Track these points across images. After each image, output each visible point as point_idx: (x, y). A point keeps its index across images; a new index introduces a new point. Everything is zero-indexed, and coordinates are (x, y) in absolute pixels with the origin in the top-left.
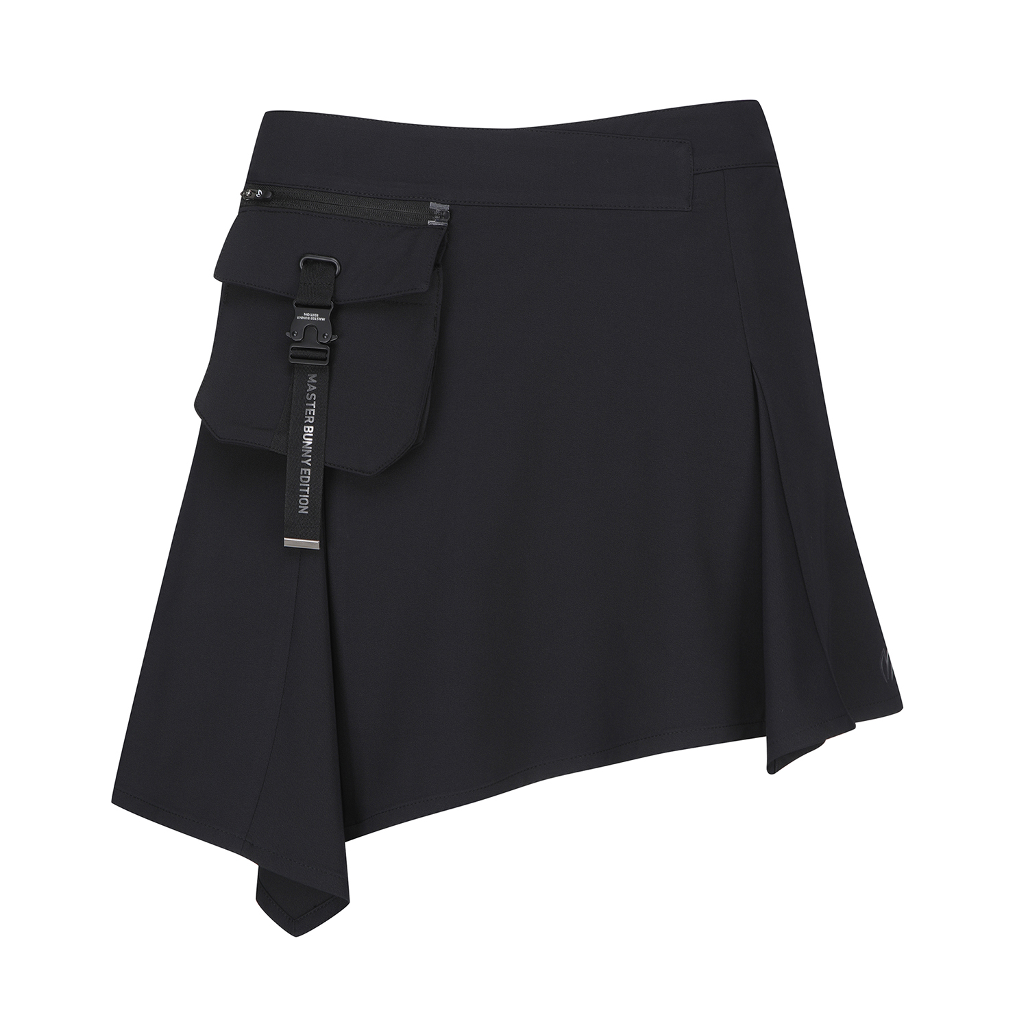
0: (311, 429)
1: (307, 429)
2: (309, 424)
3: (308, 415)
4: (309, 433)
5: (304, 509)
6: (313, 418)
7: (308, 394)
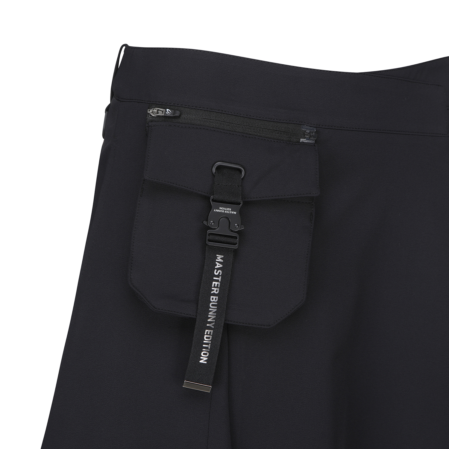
0: (216, 299)
1: (213, 299)
2: (214, 295)
3: (214, 287)
4: (214, 302)
5: (203, 360)
6: (218, 289)
7: (216, 270)
